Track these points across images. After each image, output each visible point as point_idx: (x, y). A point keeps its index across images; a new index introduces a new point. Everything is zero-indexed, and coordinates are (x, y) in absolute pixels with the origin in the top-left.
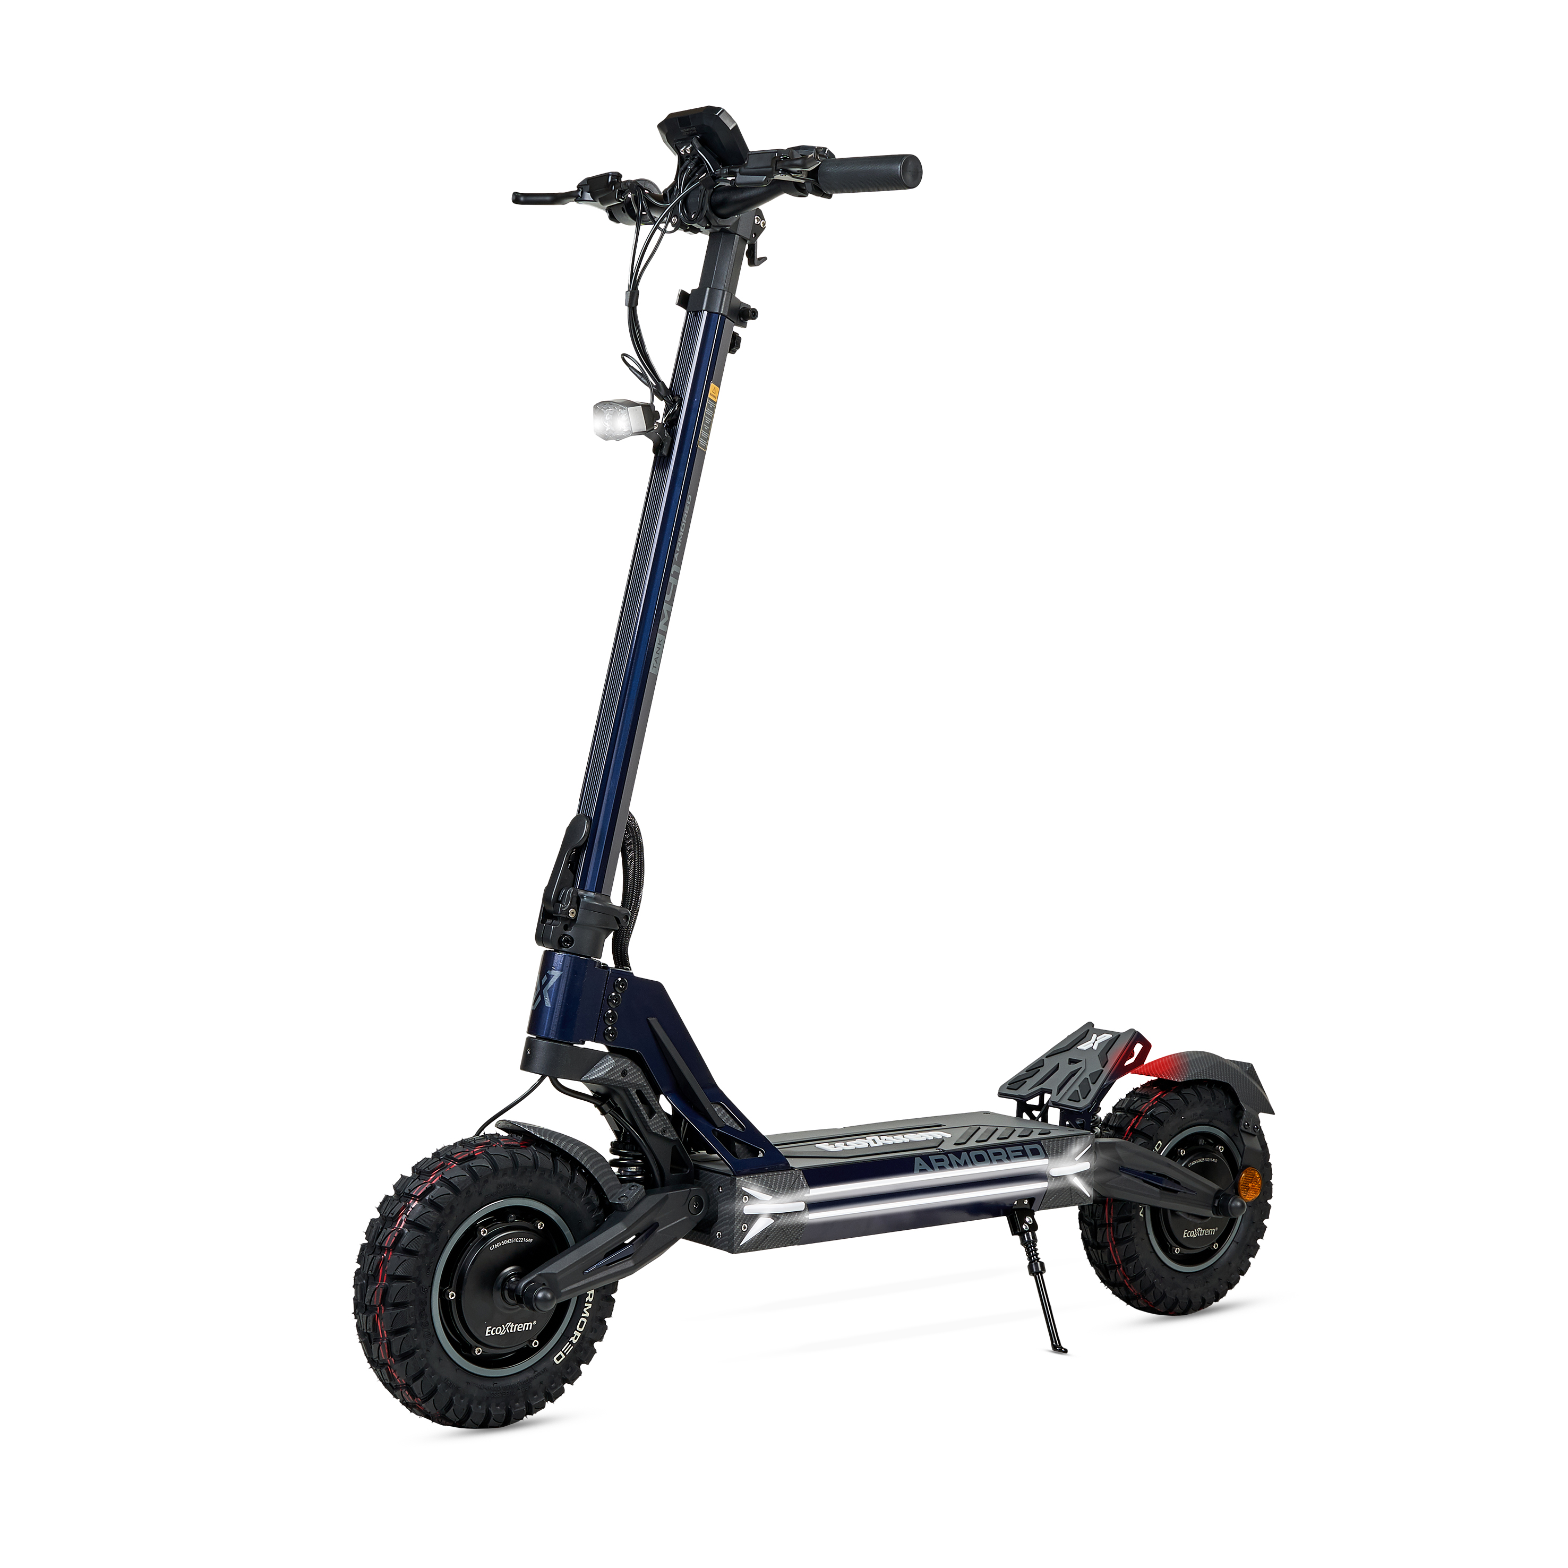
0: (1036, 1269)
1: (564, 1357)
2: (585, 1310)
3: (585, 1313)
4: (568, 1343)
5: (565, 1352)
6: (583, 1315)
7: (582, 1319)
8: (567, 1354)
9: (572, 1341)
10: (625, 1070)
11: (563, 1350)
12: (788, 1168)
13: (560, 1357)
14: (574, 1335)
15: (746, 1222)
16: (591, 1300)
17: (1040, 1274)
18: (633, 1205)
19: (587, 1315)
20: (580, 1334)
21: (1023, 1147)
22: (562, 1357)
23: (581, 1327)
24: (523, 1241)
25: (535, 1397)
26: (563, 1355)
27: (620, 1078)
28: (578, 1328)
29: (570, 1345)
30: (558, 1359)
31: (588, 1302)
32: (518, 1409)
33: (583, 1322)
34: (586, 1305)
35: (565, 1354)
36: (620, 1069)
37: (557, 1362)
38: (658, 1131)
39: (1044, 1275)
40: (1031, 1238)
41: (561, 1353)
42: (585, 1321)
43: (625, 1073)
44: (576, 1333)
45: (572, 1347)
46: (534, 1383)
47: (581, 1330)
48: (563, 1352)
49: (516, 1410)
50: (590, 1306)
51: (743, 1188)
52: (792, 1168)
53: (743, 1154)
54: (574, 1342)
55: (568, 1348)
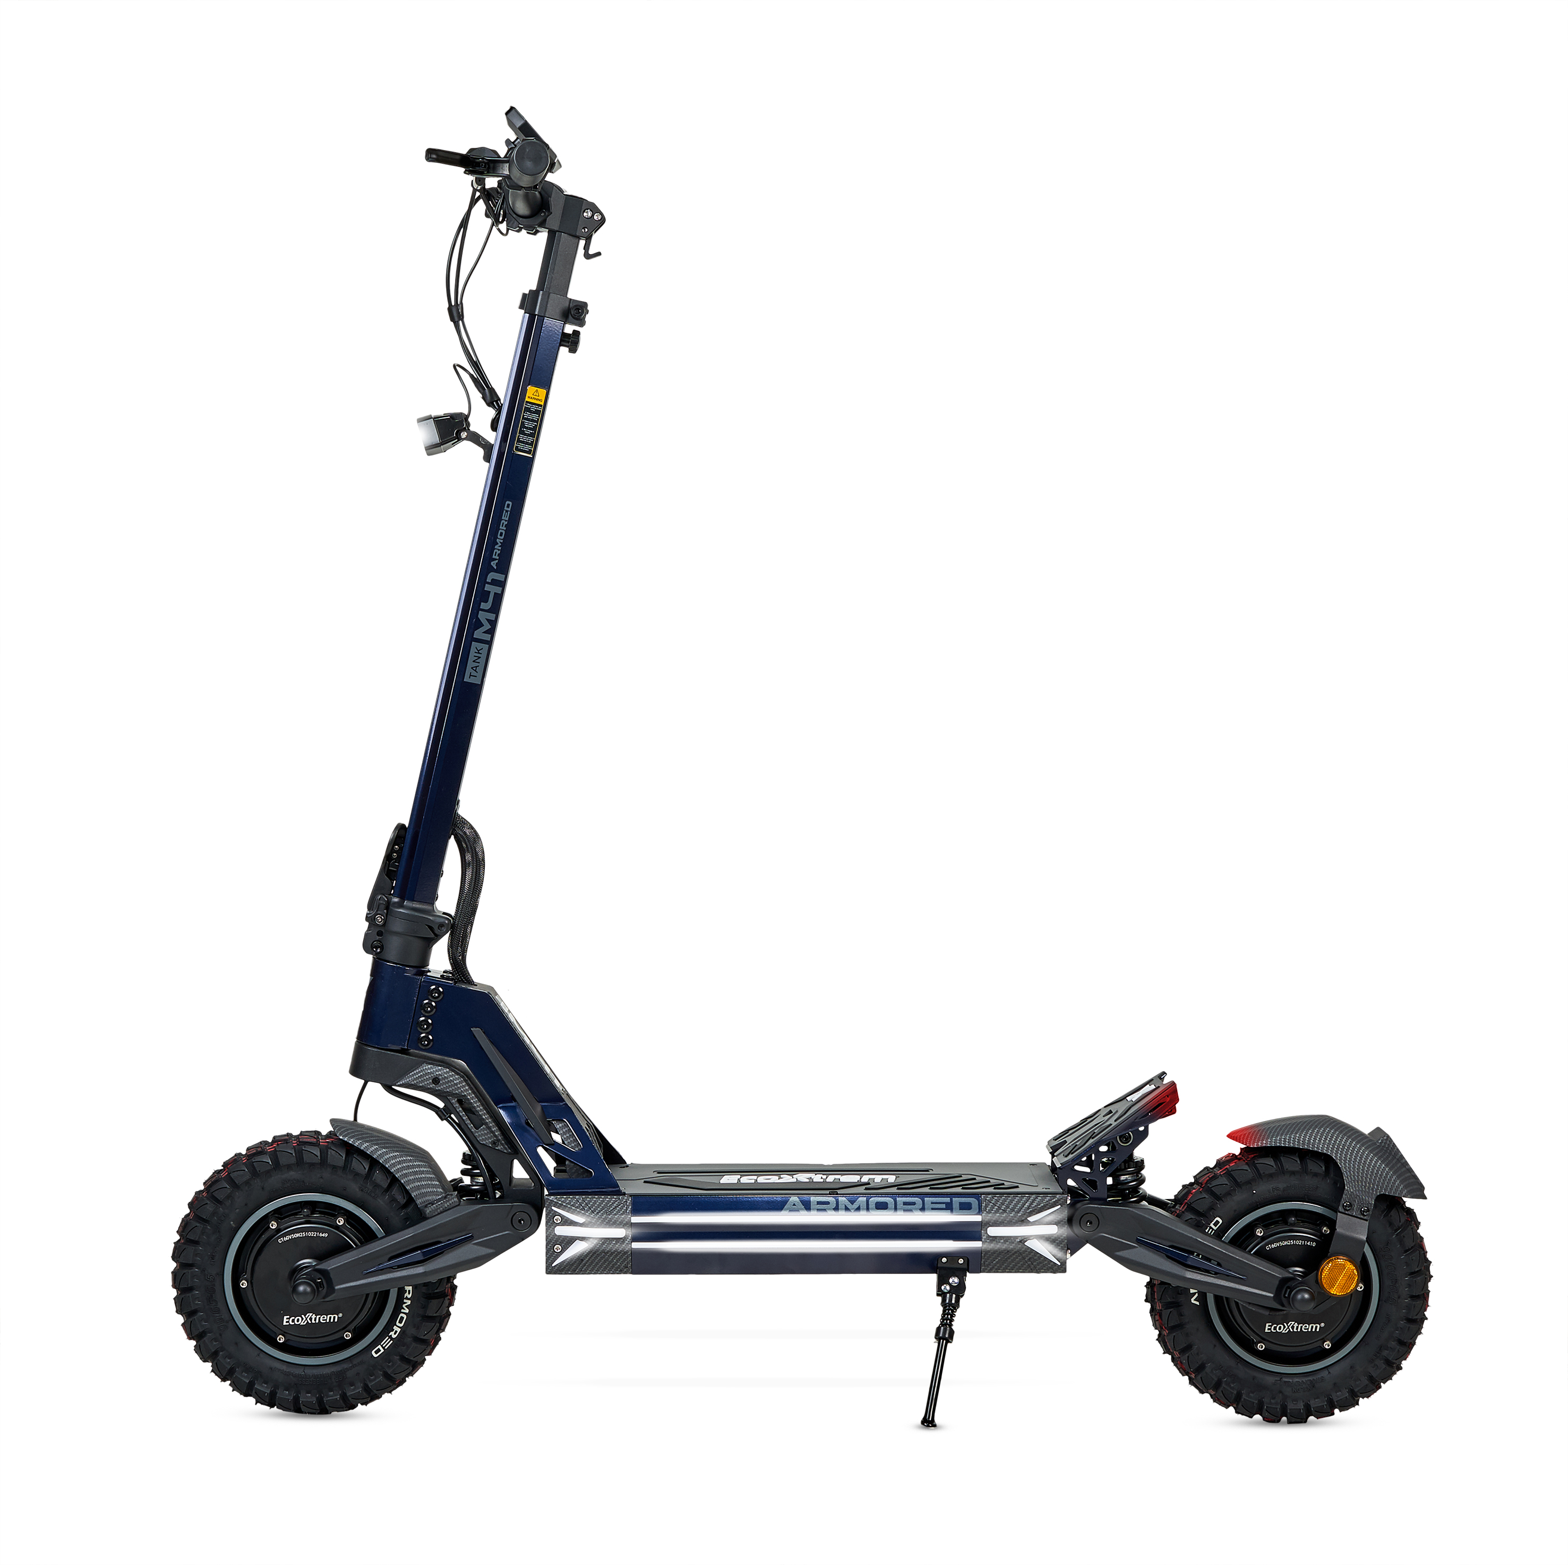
0: (944, 1335)
1: (382, 1351)
2: (404, 1306)
3: (404, 1309)
4: (388, 1337)
5: (384, 1346)
6: (402, 1311)
7: (402, 1315)
8: (386, 1348)
9: (391, 1335)
10: (437, 1078)
11: (382, 1344)
12: (619, 1193)
13: (379, 1350)
14: (394, 1330)
15: (558, 1243)
16: (409, 1296)
17: (945, 1341)
18: (437, 1213)
19: (407, 1311)
20: (400, 1329)
21: (951, 1200)
23: (400, 1322)
24: (317, 1235)
25: (352, 1388)
26: (381, 1349)
27: (431, 1086)
28: (398, 1324)
29: (389, 1340)
30: (376, 1352)
31: (407, 1298)
32: (331, 1398)
33: (402, 1318)
34: (405, 1301)
35: (384, 1348)
36: (430, 1076)
37: (375, 1356)
38: (488, 1142)
39: (949, 1344)
40: (953, 1302)
41: (379, 1347)
42: (405, 1316)
43: (436, 1081)
44: (395, 1327)
45: (392, 1342)
46: (350, 1374)
47: (401, 1325)
48: (382, 1346)
49: (329, 1399)
50: (409, 1302)
51: (553, 1208)
52: (624, 1194)
53: (576, 1174)
54: (394, 1336)
55: (387, 1343)
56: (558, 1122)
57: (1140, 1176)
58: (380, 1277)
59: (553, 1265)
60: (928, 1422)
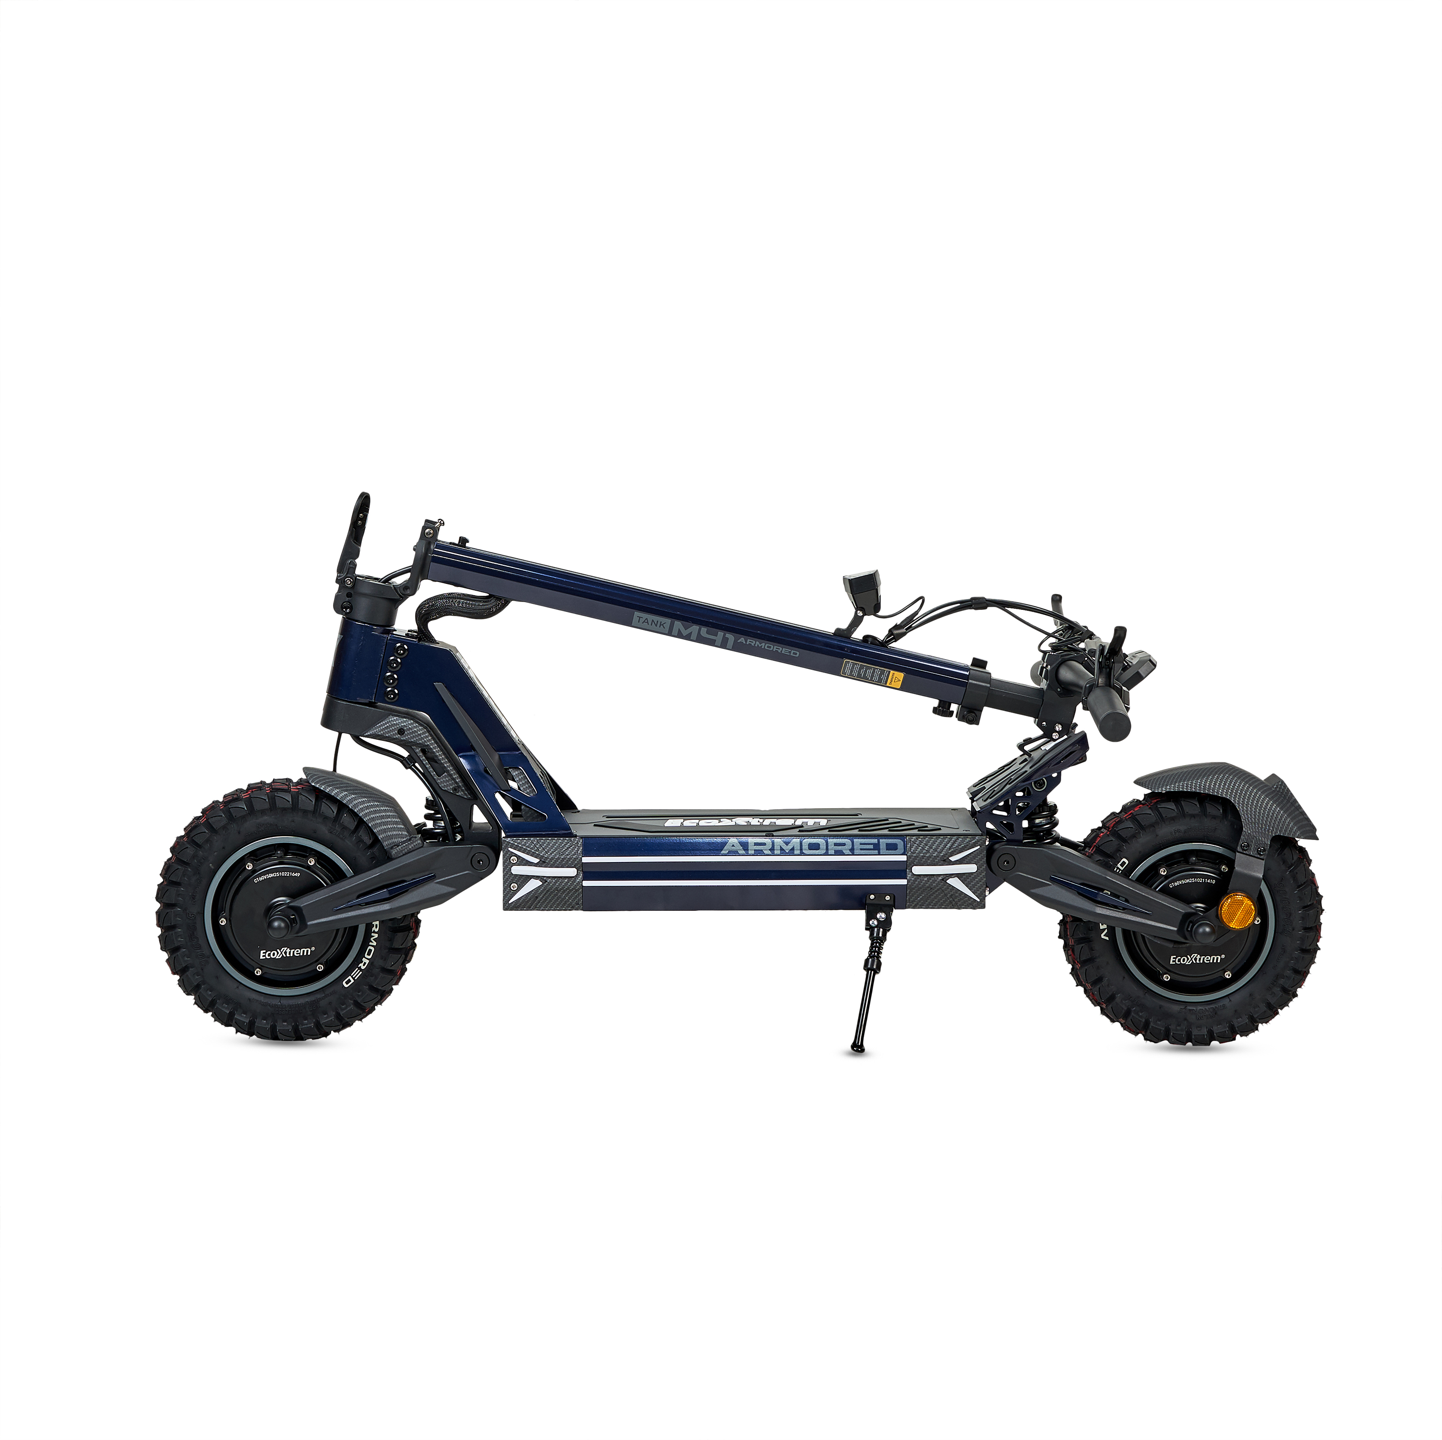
0: (873, 966)
1: (352, 981)
2: (372, 939)
3: (372, 942)
4: (357, 969)
5: (354, 977)
6: (370, 944)
7: (370, 947)
8: (356, 978)
10: (402, 729)
11: (352, 975)
12: (571, 835)
13: (349, 981)
15: (514, 882)
16: (377, 930)
17: (873, 972)
18: (401, 854)
19: (375, 943)
21: (879, 841)
22: (351, 981)
23: (369, 954)
24: (290, 874)
25: (325, 1016)
26: (351, 979)
27: (397, 736)
28: (366, 956)
29: (359, 971)
30: (347, 983)
31: (374, 932)
32: (306, 1026)
33: (370, 950)
34: (373, 934)
35: (354, 979)
36: (396, 727)
37: (346, 986)
38: (450, 788)
39: (876, 976)
40: (881, 935)
41: (350, 977)
42: (373, 949)
43: (401, 732)
45: (361, 973)
46: (323, 1003)
47: (370, 957)
48: (352, 977)
49: (304, 1027)
50: (376, 936)
51: (509, 849)
52: (576, 836)
53: (531, 818)
55: (356, 973)
56: (515, 770)
57: (1053, 819)
58: (349, 913)
59: (510, 902)
60: (858, 1047)
